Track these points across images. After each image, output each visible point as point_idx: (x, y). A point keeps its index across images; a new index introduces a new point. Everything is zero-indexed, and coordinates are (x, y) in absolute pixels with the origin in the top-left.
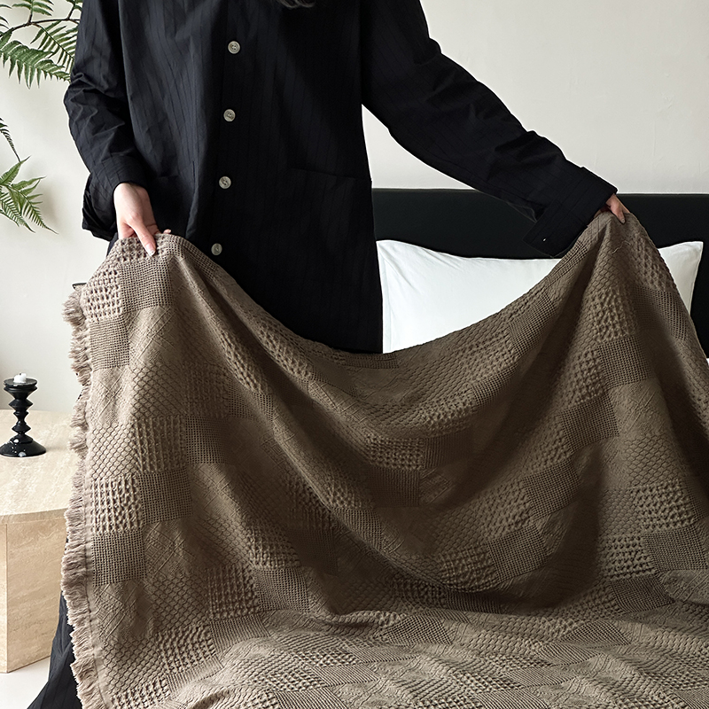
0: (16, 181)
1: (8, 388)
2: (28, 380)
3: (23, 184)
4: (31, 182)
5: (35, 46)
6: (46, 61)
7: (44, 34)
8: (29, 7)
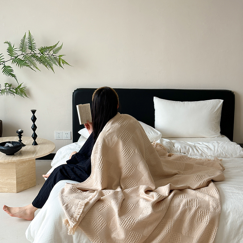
0: (21, 88)
1: (17, 132)
2: (21, 130)
3: (22, 88)
4: (24, 88)
5: (22, 59)
6: (25, 63)
7: (24, 57)
8: (22, 51)
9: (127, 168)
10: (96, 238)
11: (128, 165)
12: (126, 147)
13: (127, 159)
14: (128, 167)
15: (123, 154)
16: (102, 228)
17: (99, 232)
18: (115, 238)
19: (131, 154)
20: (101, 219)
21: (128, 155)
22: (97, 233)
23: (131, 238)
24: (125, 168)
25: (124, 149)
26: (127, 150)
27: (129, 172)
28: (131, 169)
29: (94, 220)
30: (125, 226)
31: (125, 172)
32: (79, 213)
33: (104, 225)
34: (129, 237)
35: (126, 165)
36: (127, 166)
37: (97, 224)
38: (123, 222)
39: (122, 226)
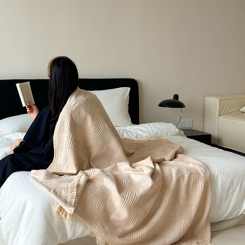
9: (98, 146)
10: (95, 223)
11: (99, 142)
12: (95, 122)
13: (98, 135)
14: (100, 145)
15: (93, 131)
16: (99, 210)
17: (97, 216)
18: (115, 219)
19: (102, 129)
20: (96, 200)
21: (98, 131)
22: (95, 217)
23: (134, 216)
24: (96, 147)
25: (93, 125)
26: (97, 126)
27: (101, 150)
28: (103, 147)
29: (89, 204)
30: (128, 203)
31: (96, 151)
32: (73, 197)
33: (101, 207)
34: (132, 215)
35: (96, 142)
36: (98, 144)
37: (93, 207)
38: (125, 199)
39: (125, 204)
